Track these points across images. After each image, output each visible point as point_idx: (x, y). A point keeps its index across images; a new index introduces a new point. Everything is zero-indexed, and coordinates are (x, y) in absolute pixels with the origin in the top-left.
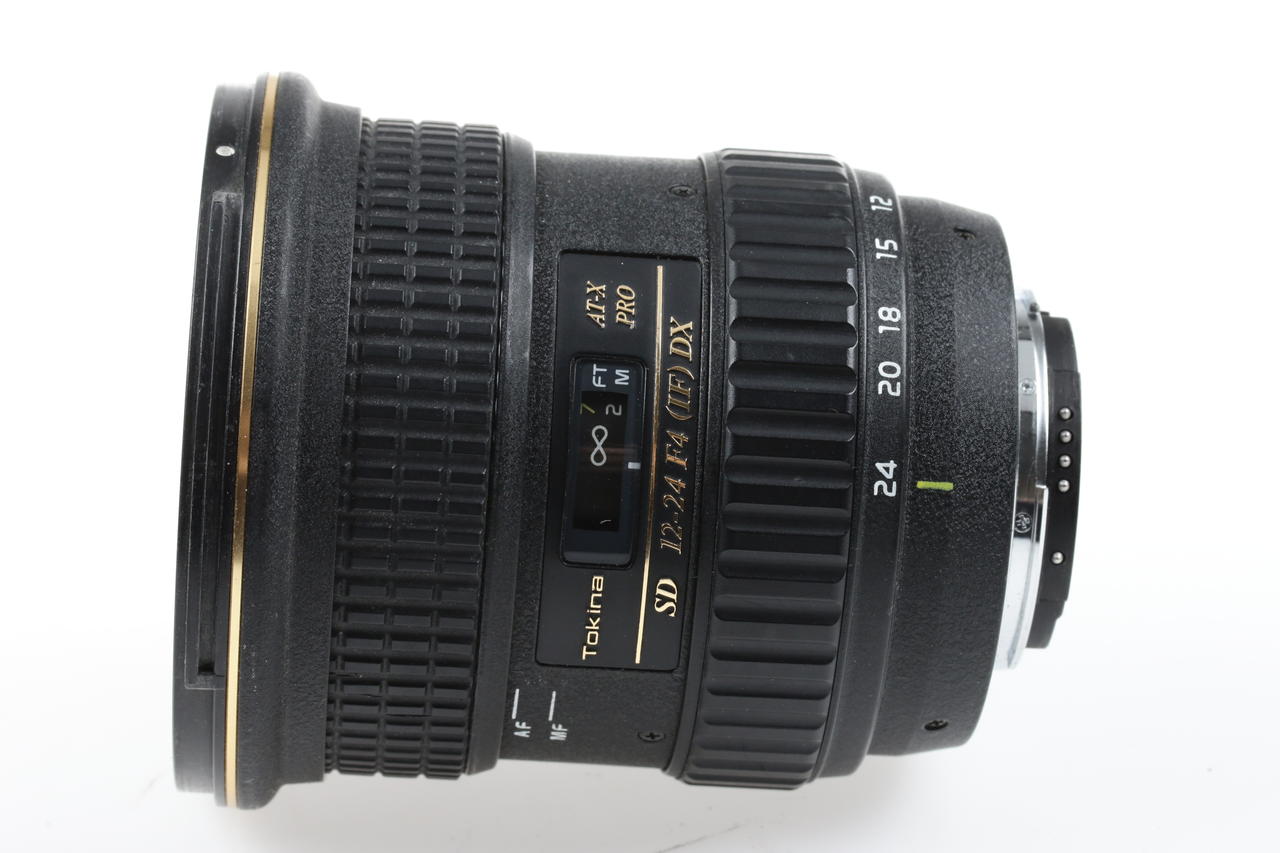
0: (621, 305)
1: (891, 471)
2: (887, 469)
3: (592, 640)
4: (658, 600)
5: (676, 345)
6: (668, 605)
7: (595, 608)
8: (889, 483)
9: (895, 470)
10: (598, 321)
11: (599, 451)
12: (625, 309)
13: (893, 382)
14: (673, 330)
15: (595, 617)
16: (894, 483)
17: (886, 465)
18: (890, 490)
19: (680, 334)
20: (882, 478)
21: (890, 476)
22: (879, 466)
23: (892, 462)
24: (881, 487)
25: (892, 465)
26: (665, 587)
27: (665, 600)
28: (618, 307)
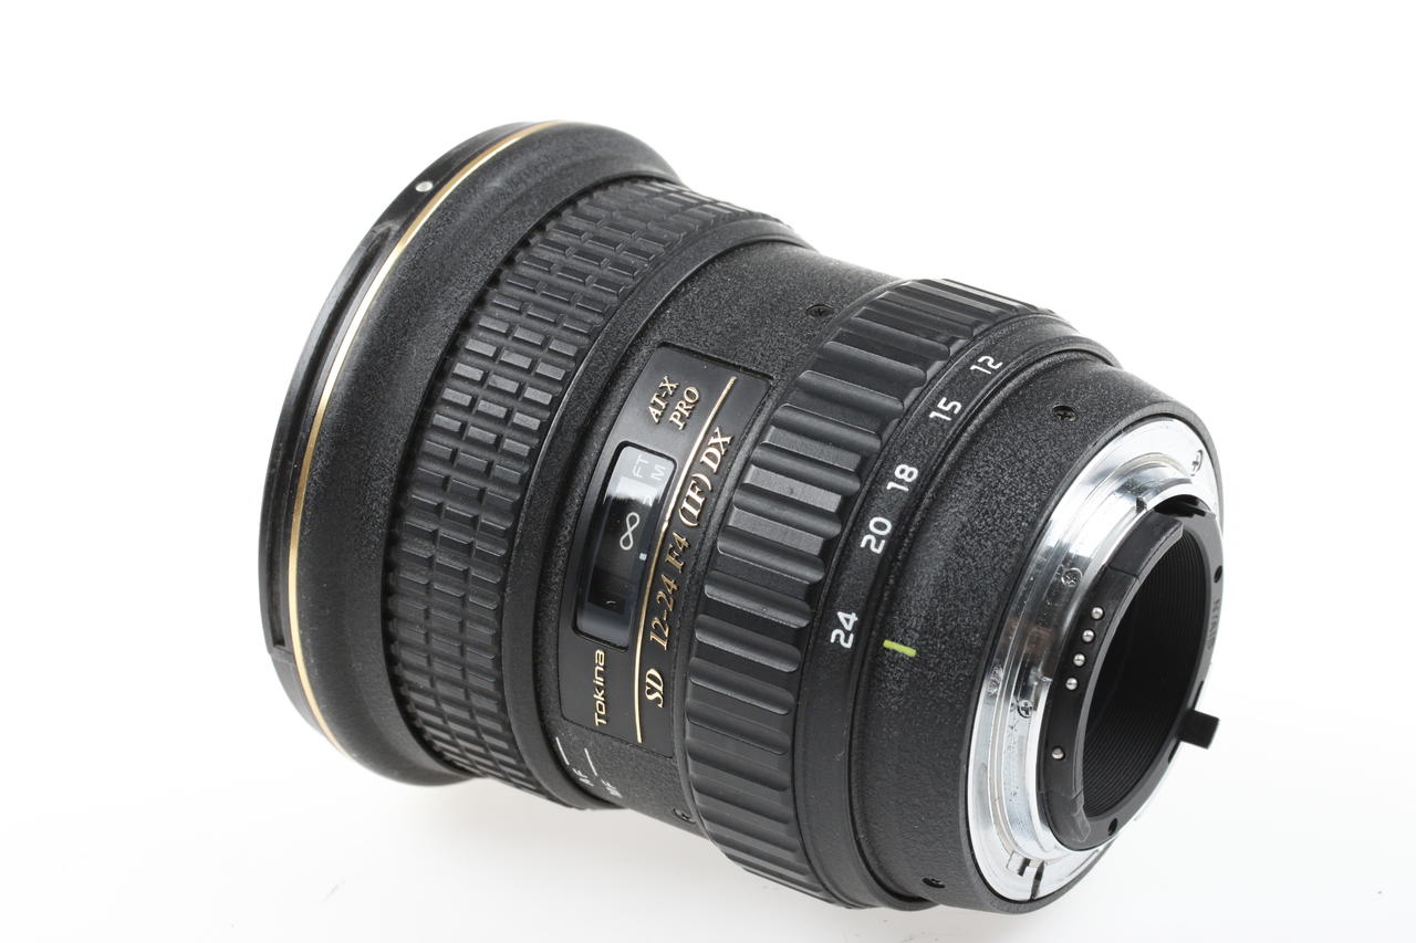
0: (681, 405)
1: (851, 623)
2: (848, 620)
3: (601, 709)
4: (647, 688)
5: (708, 455)
6: (657, 695)
7: (599, 681)
8: (847, 634)
9: (855, 623)
10: (654, 415)
11: (628, 536)
12: (682, 410)
13: (879, 538)
14: (713, 440)
15: (600, 688)
16: (852, 636)
17: (847, 616)
18: (846, 641)
19: (716, 445)
20: (842, 627)
21: (849, 627)
22: (841, 615)
23: (854, 614)
24: (838, 636)
25: (853, 618)
26: (651, 677)
27: (652, 690)
28: (678, 407)
